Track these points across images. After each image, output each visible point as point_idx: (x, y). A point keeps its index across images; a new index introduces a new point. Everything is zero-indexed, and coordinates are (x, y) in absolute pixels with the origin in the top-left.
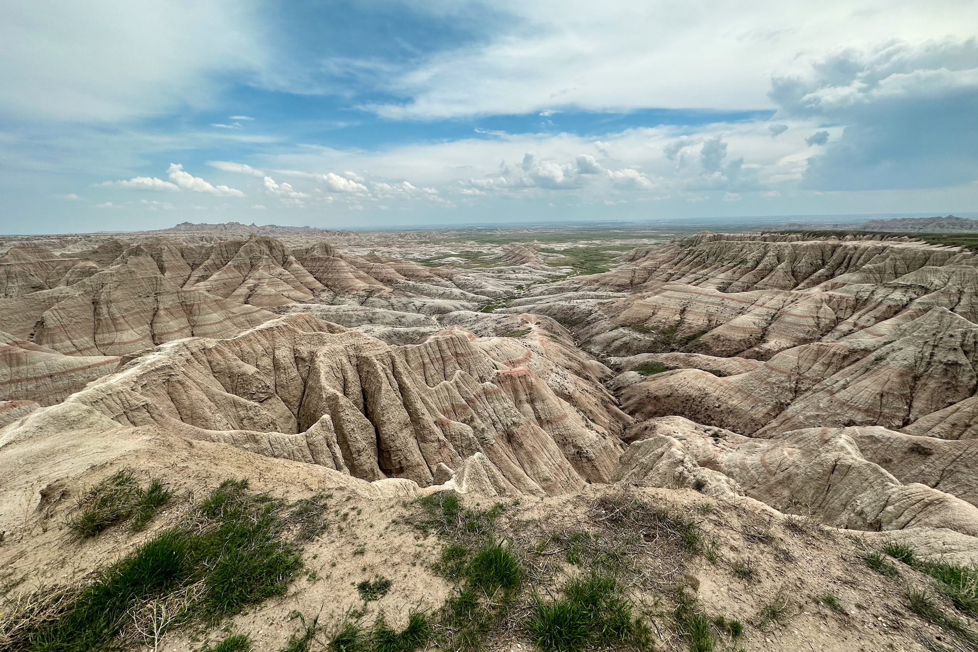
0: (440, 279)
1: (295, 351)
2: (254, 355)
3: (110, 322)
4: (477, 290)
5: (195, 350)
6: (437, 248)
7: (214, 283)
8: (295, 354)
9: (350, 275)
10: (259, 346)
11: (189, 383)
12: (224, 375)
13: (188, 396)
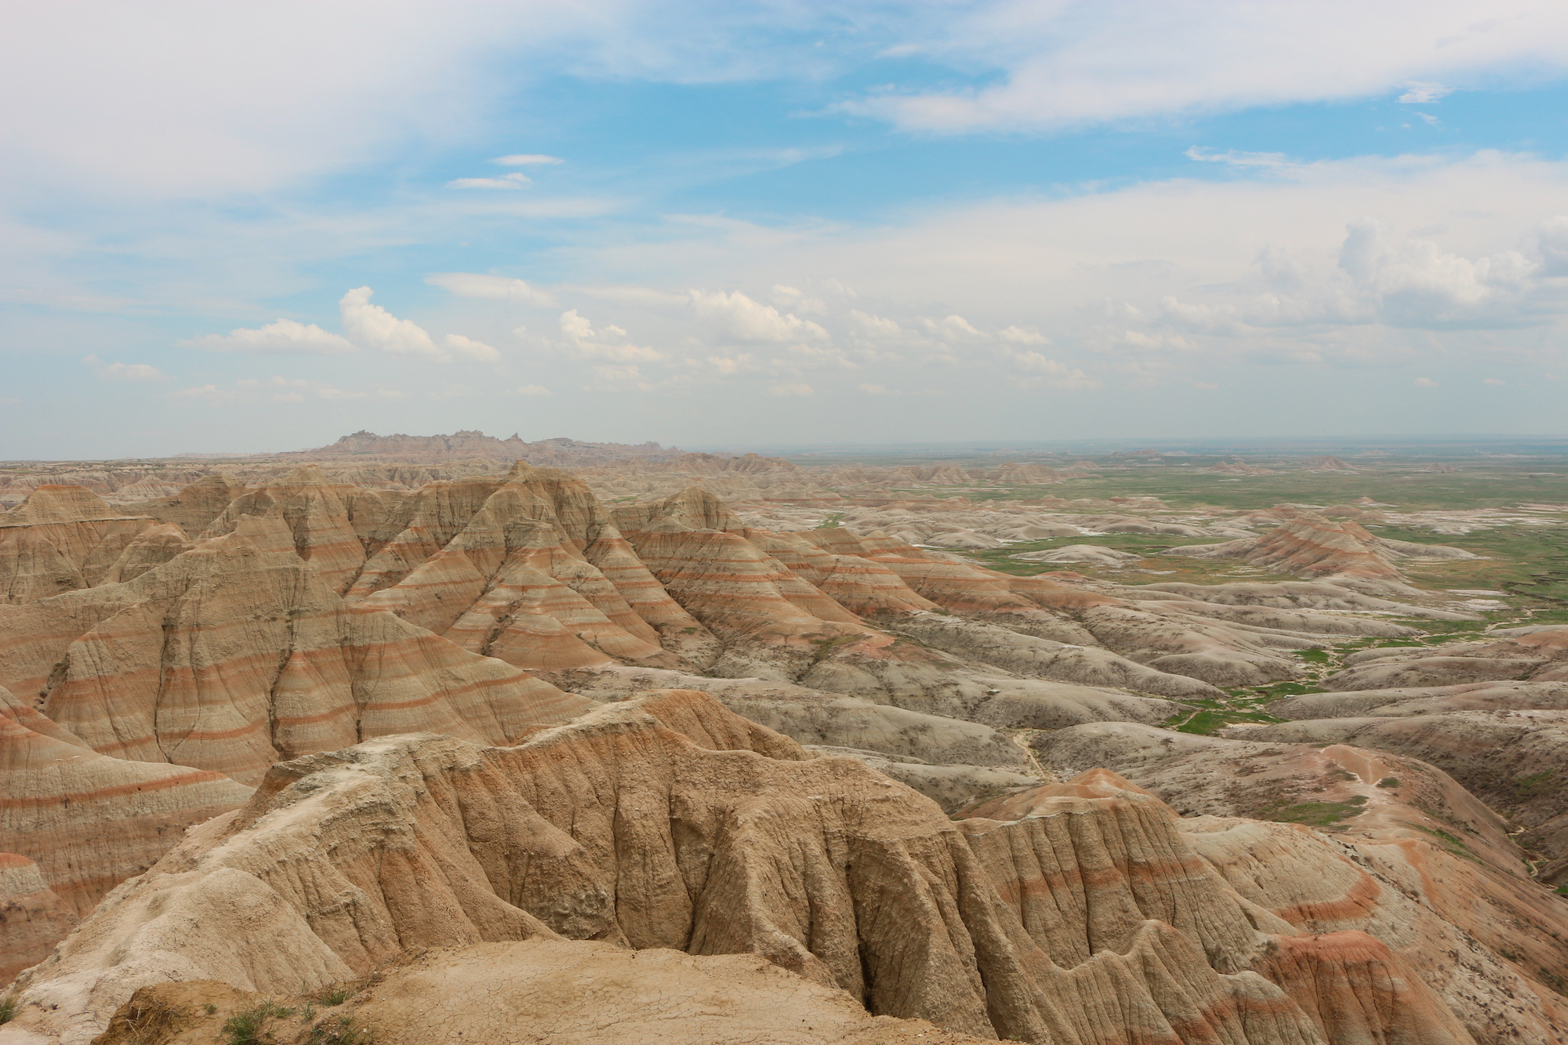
0: (1042, 614)
1: (674, 802)
2: (567, 801)
3: (191, 677)
4: (1166, 656)
5: (432, 769)
6: (1034, 516)
7: (414, 594)
8: (671, 812)
9: (769, 589)
10: (581, 776)
11: (425, 858)
12: (494, 849)
13: (422, 897)
